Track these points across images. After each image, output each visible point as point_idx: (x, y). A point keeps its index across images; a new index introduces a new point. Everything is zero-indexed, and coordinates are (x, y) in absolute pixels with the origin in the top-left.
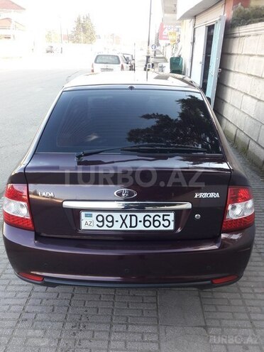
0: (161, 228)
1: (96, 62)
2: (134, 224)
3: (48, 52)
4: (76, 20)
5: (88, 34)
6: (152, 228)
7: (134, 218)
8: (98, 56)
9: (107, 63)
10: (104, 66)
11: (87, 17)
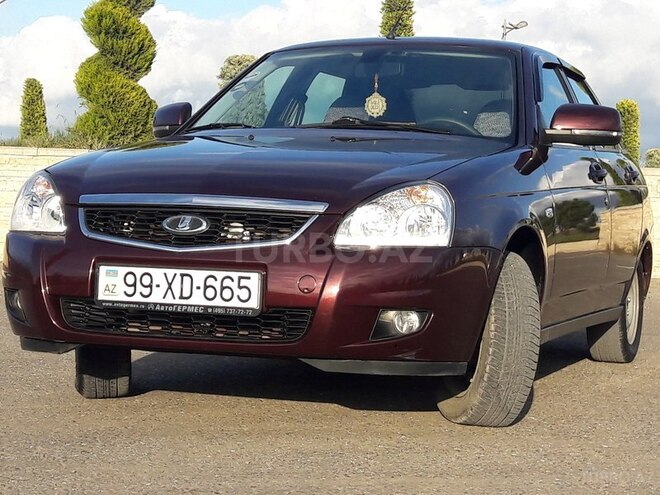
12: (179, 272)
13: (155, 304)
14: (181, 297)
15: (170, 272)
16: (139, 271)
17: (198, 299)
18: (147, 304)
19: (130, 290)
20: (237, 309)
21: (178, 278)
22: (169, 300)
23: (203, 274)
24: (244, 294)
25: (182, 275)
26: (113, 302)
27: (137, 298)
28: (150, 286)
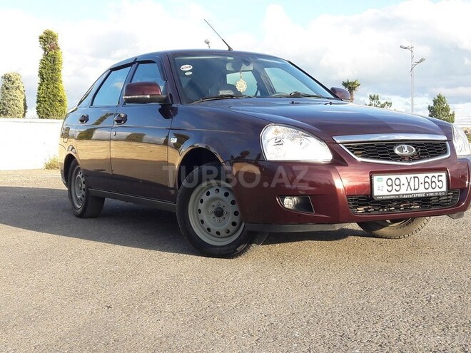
12: (413, 176)
13: (403, 195)
14: (415, 189)
15: (409, 176)
16: (393, 177)
17: (422, 190)
18: (399, 195)
19: (390, 189)
20: (438, 192)
21: (413, 179)
22: (409, 192)
23: (423, 175)
24: (440, 184)
25: (414, 177)
26: (382, 196)
27: (394, 192)
28: (399, 185)
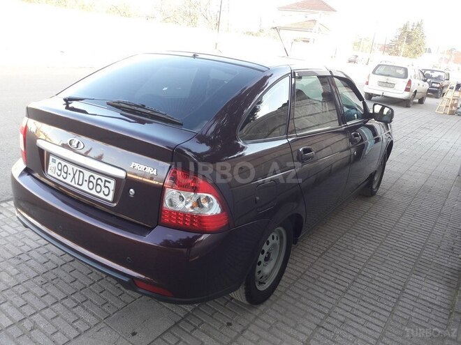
0: (101, 195)
1: (374, 72)
2: (80, 183)
3: (350, 62)
4: (402, 27)
5: (413, 45)
6: (93, 192)
7: (81, 174)
8: (379, 65)
9: (389, 76)
10: (383, 79)
11: (418, 25)
